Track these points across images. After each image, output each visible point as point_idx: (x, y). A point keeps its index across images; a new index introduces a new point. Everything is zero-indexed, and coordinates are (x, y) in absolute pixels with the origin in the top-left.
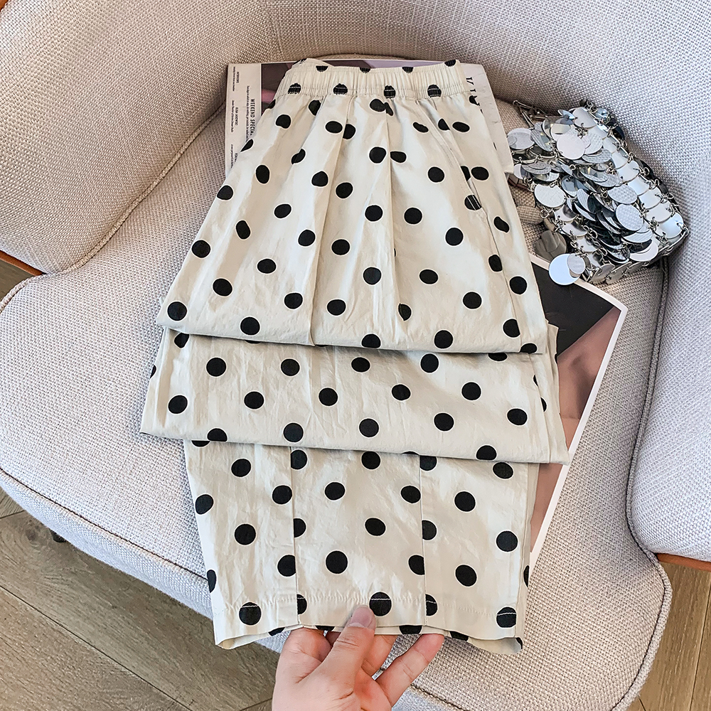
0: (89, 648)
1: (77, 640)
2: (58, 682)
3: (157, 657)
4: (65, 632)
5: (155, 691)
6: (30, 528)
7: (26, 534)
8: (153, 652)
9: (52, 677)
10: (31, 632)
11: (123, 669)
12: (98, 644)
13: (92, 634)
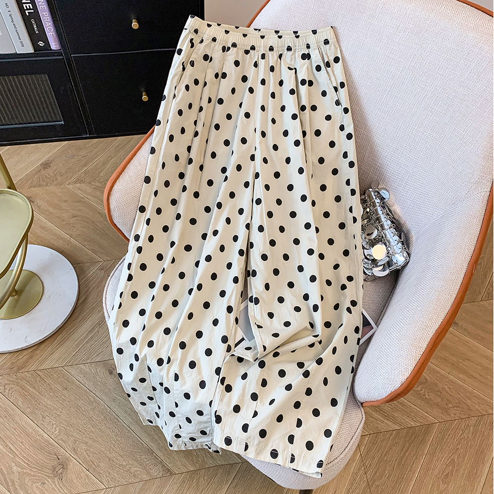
0: (129, 429)
1: (124, 425)
2: (114, 442)
3: (157, 439)
4: (119, 420)
5: (155, 454)
6: (111, 368)
7: (109, 371)
8: (156, 436)
9: (111, 439)
10: (105, 417)
11: (142, 442)
12: (133, 428)
13: (131, 423)
